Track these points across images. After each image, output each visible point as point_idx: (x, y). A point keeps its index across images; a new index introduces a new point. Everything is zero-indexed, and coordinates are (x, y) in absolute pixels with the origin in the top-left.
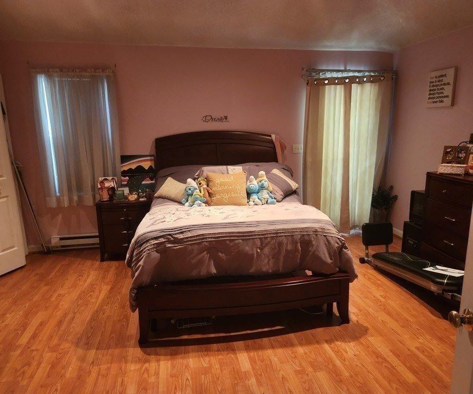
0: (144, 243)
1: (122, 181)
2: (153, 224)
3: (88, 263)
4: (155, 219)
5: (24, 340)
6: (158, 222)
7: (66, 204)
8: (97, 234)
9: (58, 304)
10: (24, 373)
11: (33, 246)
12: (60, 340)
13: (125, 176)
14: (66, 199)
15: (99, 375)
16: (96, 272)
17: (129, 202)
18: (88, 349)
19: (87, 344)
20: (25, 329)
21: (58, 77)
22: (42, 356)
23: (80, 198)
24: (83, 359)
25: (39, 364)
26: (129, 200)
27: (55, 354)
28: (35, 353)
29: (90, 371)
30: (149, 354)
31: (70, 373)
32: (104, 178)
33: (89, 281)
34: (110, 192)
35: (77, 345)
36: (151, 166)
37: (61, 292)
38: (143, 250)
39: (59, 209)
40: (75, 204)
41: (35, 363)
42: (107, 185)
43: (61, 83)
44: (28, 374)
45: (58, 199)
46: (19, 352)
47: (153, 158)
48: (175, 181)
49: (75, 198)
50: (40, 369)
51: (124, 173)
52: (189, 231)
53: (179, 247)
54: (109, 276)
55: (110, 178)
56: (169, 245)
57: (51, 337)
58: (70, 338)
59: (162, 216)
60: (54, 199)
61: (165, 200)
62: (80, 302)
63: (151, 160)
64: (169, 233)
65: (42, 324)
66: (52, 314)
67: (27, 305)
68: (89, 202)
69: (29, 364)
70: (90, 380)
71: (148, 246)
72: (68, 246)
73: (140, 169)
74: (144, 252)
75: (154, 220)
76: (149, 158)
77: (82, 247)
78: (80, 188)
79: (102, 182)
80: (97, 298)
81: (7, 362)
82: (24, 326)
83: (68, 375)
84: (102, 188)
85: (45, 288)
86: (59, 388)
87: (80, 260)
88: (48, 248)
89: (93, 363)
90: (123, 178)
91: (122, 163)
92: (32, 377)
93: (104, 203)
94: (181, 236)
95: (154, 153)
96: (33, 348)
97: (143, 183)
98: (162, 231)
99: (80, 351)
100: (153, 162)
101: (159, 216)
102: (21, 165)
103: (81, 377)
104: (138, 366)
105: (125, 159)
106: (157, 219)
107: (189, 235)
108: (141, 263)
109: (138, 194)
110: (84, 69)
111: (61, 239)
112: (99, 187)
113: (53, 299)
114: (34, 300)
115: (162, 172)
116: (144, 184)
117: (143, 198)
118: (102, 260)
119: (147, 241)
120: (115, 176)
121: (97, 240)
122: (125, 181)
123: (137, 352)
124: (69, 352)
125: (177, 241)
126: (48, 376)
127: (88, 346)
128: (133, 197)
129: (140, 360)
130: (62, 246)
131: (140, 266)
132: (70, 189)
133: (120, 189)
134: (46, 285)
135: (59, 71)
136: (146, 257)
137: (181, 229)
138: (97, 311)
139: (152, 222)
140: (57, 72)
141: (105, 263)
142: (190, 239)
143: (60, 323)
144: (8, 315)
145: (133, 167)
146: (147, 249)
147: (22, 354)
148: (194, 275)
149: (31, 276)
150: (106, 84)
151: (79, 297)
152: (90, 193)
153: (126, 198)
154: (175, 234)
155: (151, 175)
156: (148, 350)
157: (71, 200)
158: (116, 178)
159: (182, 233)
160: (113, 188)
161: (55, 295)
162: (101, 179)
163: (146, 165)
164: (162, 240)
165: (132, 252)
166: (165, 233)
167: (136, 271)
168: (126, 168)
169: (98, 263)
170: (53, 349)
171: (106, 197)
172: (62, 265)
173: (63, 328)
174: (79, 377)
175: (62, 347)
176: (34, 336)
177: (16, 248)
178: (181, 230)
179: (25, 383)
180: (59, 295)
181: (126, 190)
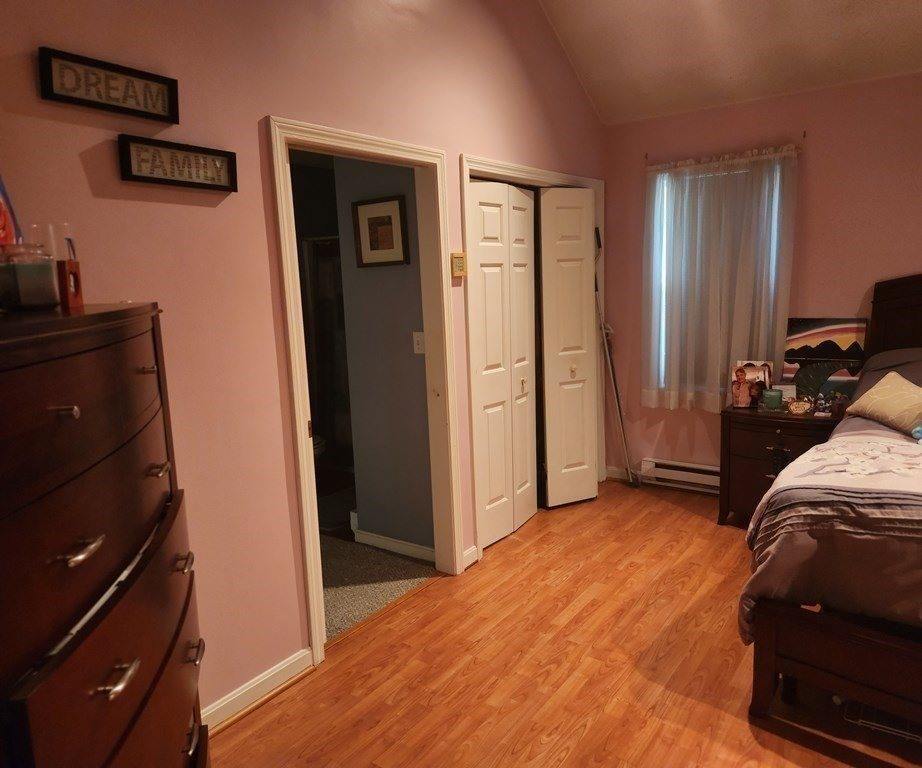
0: (785, 508)
1: (784, 370)
2: (814, 473)
3: (696, 520)
4: (824, 463)
5: (563, 619)
6: (828, 469)
7: (672, 404)
8: (718, 469)
9: (626, 579)
10: (548, 673)
11: (615, 469)
12: (612, 642)
13: (791, 362)
14: (674, 394)
15: (657, 735)
16: (706, 541)
17: (790, 416)
18: (653, 679)
19: (654, 669)
20: (568, 602)
21: (691, 174)
22: (579, 658)
23: (699, 396)
24: (639, 693)
25: (572, 670)
26: (790, 412)
27: (599, 664)
28: (571, 648)
29: (645, 722)
30: (764, 744)
31: (613, 707)
32: (746, 362)
33: (688, 553)
34: (754, 392)
35: (637, 664)
36: (855, 345)
37: (638, 559)
38: (779, 523)
39: (661, 411)
40: (687, 406)
41: (566, 665)
42: (750, 376)
43: (694, 184)
44: (553, 679)
45: (661, 394)
46: (549, 636)
47: (864, 325)
48: (906, 382)
49: (690, 395)
50: (571, 679)
51: (791, 355)
52: (900, 505)
53: (866, 536)
54: (726, 555)
55: (758, 364)
56: (843, 527)
57: (600, 632)
58: (628, 646)
59: (843, 459)
60: (654, 393)
61: (871, 422)
62: (662, 589)
63: (858, 330)
64: (847, 499)
65: (594, 605)
66: (614, 592)
67: (582, 564)
68: (713, 405)
69: (558, 663)
70: (643, 737)
71: (792, 517)
72: (669, 481)
73: (829, 348)
74: (782, 528)
75: (821, 463)
76: (854, 325)
77: (692, 488)
78: (700, 378)
79: (741, 370)
80: (694, 591)
81: (532, 645)
82: (569, 597)
83: (609, 709)
84: (738, 383)
85: (615, 545)
86: (588, 726)
87: (683, 510)
88: (636, 478)
89: (654, 708)
90: (787, 365)
91: (789, 334)
92: (557, 685)
93: (740, 411)
94: (877, 514)
95: (868, 315)
96: (571, 638)
97: (832, 378)
98: (831, 491)
99: (638, 678)
100: (863, 336)
101: (837, 457)
102: (612, 331)
103: (627, 724)
104: (734, 758)
105: (796, 325)
106: (829, 462)
107: (899, 514)
108: (772, 548)
109: (815, 402)
110: (739, 152)
111: (658, 466)
112: (734, 378)
113: (621, 568)
114: (593, 559)
115: (876, 360)
116: (833, 382)
117: (823, 411)
118: (722, 521)
119: (792, 506)
120: (772, 360)
121: (715, 481)
122: (789, 371)
123: (743, 729)
124: (622, 669)
125: (861, 522)
126: (579, 696)
127: (653, 673)
128: (800, 408)
129: (739, 748)
130: (658, 479)
131: (768, 553)
132: (682, 380)
133: (777, 387)
134: (616, 540)
135: (693, 163)
136: (785, 539)
137: (879, 495)
138: (686, 616)
139: (815, 466)
140: (691, 164)
141: (725, 528)
142: (898, 525)
143: (620, 613)
144: (552, 572)
145: (814, 343)
146: (789, 522)
147: (554, 641)
148: (899, 612)
149: (600, 518)
150: (778, 174)
151: (663, 579)
152: (718, 389)
153: (786, 406)
154: (863, 505)
155: (852, 362)
156: (766, 735)
157: (681, 399)
158: (771, 365)
159: (880, 506)
160: (761, 385)
161: (626, 563)
162: (740, 364)
163: (844, 341)
164: (828, 511)
165: (760, 521)
166: (835, 498)
167: (760, 563)
168: (796, 346)
169: (712, 525)
170: (599, 655)
171: (744, 400)
172: (650, 513)
173: (623, 623)
174: (625, 722)
175: (612, 656)
176: (577, 620)
177: (586, 467)
178: (880, 500)
179: (545, 689)
180: (631, 564)
181: (789, 392)
